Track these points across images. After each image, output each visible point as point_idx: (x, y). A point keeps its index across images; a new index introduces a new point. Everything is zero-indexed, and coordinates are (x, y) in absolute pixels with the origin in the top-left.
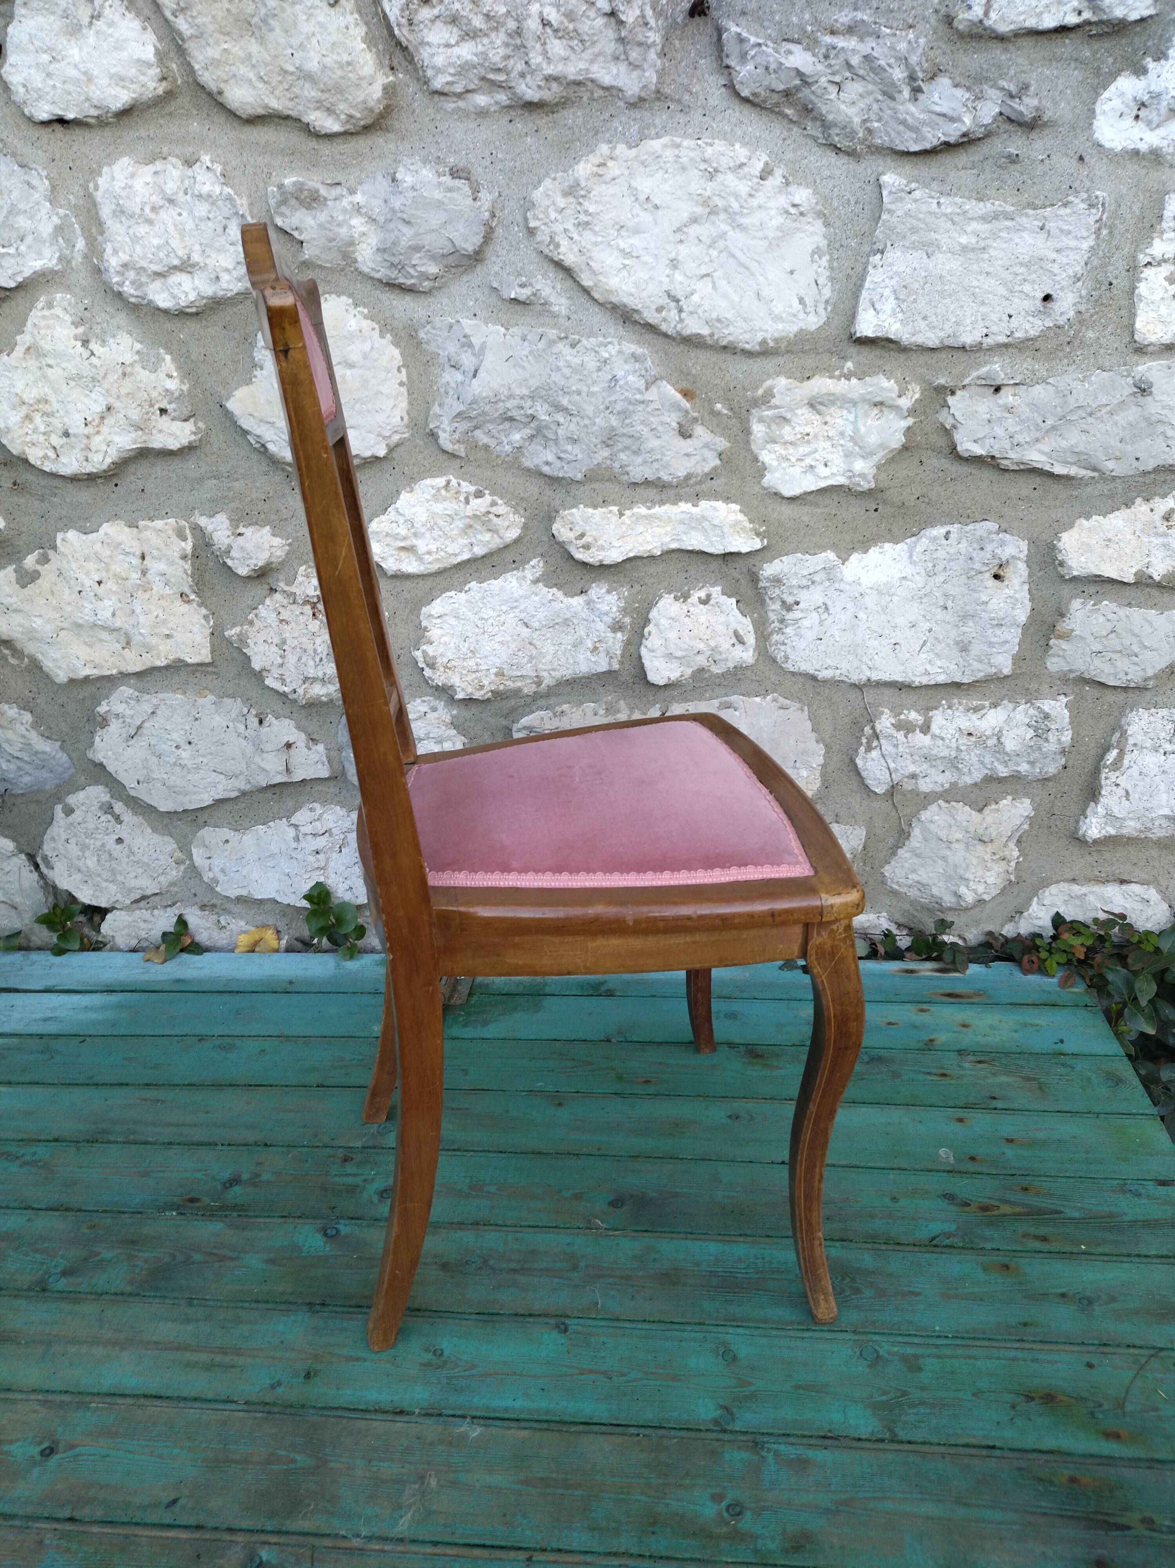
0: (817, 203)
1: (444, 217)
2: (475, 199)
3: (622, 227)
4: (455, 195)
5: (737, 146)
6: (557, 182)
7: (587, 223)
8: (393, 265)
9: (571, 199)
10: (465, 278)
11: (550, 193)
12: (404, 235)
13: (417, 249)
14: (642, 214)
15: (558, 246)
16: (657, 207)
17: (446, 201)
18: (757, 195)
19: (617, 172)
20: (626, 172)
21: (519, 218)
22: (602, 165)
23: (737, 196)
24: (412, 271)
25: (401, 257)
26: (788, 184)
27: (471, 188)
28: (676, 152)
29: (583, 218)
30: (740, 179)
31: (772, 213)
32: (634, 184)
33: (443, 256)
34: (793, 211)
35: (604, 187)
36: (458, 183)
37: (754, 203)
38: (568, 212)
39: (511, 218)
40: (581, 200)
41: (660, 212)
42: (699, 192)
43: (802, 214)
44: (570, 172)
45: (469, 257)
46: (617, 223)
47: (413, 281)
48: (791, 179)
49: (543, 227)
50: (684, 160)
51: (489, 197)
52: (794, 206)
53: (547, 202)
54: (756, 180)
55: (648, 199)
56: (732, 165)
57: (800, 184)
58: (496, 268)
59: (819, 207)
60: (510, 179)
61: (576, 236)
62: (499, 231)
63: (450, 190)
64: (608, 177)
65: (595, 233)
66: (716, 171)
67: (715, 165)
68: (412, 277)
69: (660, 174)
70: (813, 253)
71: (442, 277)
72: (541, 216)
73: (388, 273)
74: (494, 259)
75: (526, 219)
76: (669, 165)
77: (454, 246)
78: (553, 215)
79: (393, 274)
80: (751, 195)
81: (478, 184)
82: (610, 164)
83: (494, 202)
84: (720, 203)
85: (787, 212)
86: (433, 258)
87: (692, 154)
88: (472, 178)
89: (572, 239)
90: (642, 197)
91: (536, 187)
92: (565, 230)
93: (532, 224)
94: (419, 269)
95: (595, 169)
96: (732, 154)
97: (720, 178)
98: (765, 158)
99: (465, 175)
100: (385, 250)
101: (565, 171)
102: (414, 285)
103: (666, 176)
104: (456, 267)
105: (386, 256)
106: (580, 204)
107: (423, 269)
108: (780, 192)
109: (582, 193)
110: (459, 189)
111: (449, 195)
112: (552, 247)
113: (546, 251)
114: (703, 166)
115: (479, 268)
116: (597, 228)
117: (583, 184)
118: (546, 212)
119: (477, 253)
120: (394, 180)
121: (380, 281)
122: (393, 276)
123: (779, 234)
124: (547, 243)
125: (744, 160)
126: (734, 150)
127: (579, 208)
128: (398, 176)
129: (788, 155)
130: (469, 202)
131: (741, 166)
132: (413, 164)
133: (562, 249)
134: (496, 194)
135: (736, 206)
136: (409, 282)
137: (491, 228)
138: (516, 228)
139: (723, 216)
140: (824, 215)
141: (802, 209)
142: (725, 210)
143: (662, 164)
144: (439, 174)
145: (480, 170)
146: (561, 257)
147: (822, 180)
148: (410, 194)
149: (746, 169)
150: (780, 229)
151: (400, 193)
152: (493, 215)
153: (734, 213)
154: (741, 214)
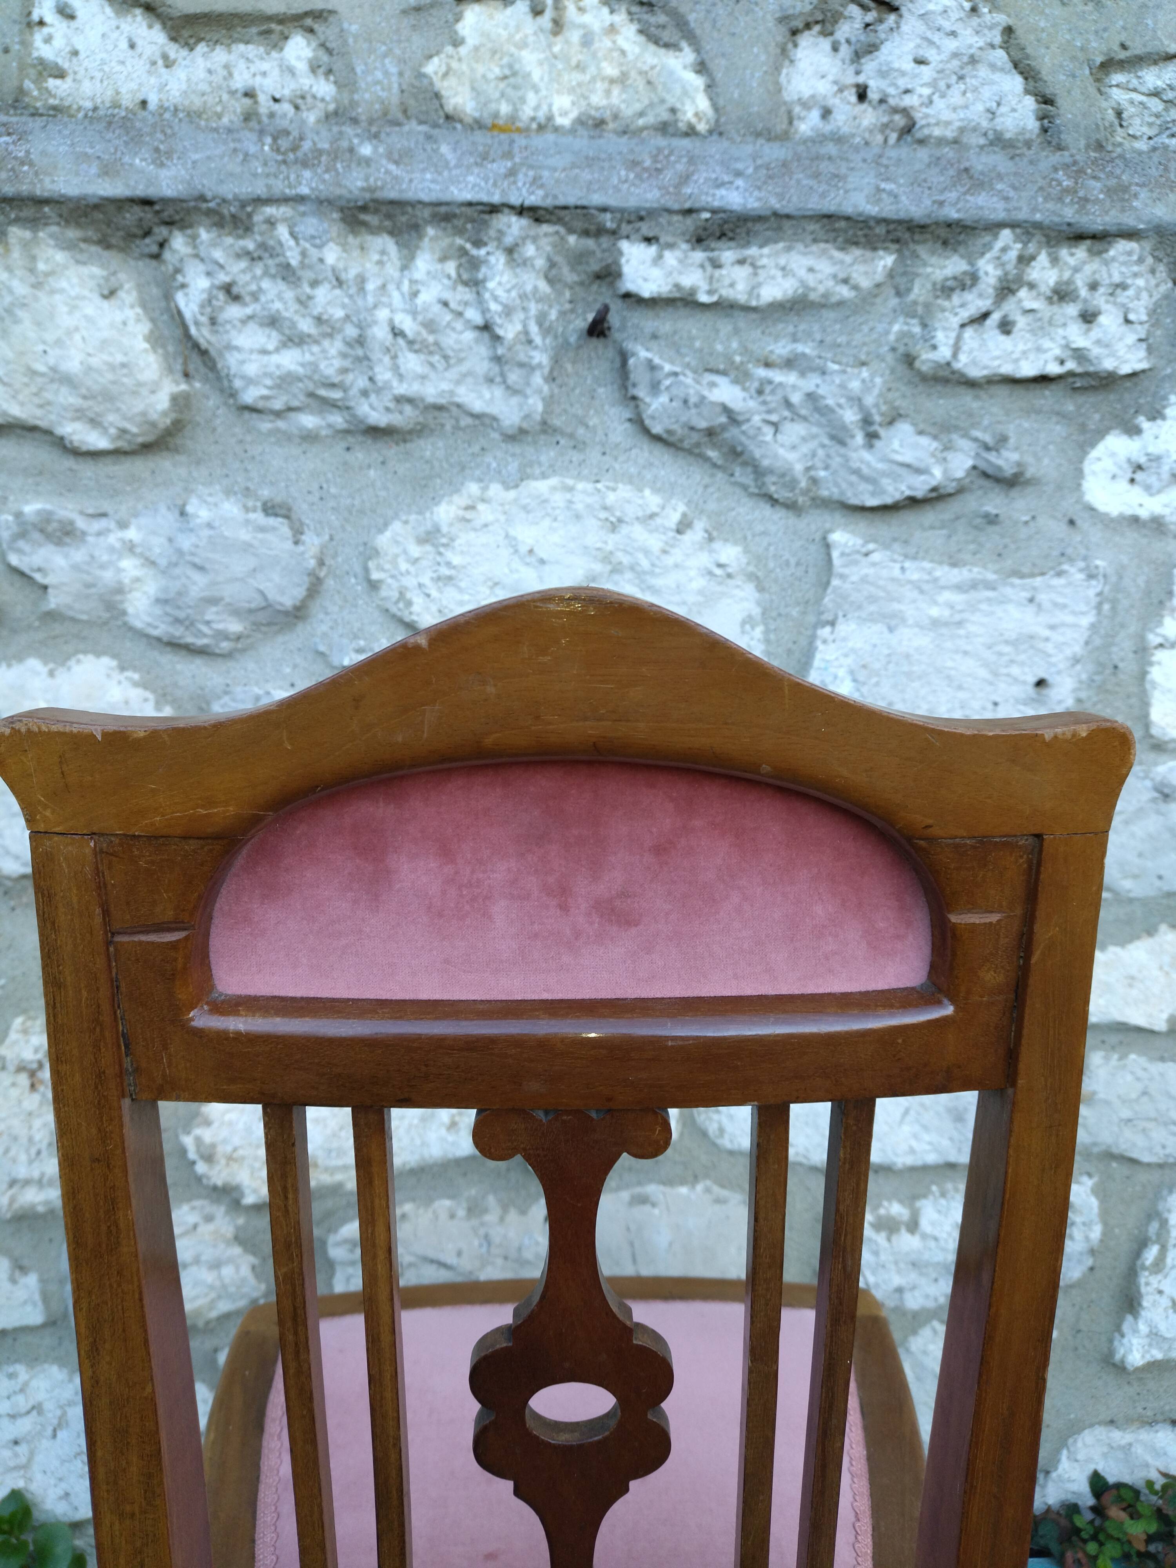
0: (748, 564)
1: (252, 562)
2: (296, 543)
3: (496, 584)
4: (269, 536)
5: (647, 492)
6: (409, 527)
7: (450, 578)
8: (177, 621)
9: (428, 548)
10: (280, 639)
11: (400, 539)
12: (195, 583)
13: (213, 601)
14: (523, 569)
15: (409, 603)
16: (542, 562)
17: (256, 543)
18: (673, 551)
19: (490, 518)
20: (503, 518)
21: (358, 569)
22: (471, 508)
23: (646, 552)
24: (205, 629)
25: (189, 611)
26: (711, 539)
27: (292, 528)
28: (568, 496)
29: (444, 571)
30: (651, 532)
31: (692, 573)
32: (512, 533)
33: (250, 611)
34: (718, 572)
35: (472, 535)
36: (272, 521)
37: (669, 561)
38: (424, 563)
39: (346, 567)
40: (442, 549)
41: (547, 568)
42: (599, 545)
43: (729, 576)
44: (428, 515)
45: (286, 613)
46: (490, 579)
47: (205, 641)
48: (715, 534)
49: (390, 581)
50: (579, 506)
51: (317, 541)
52: (720, 566)
53: (396, 550)
54: (672, 534)
55: (531, 551)
56: (640, 514)
57: (726, 540)
58: (324, 628)
59: (751, 568)
60: (346, 520)
61: (434, 593)
62: (330, 583)
63: (262, 529)
64: (478, 523)
65: (460, 590)
66: (620, 521)
67: (618, 514)
68: (205, 635)
69: (547, 522)
70: (743, 623)
71: (248, 636)
72: (387, 566)
73: (171, 630)
74: (321, 616)
75: (366, 570)
76: (558, 512)
77: (266, 600)
78: (404, 566)
79: (178, 632)
80: (665, 552)
81: (302, 524)
82: (481, 507)
83: (323, 548)
84: (626, 560)
85: (710, 573)
86: (236, 612)
87: (589, 500)
88: (294, 516)
89: (428, 596)
90: (523, 549)
91: (381, 531)
92: (420, 585)
93: (375, 576)
94: (216, 626)
95: (461, 513)
96: (640, 502)
97: (624, 530)
98: (682, 508)
99: (283, 512)
100: (166, 602)
101: (420, 513)
102: (207, 646)
103: (555, 524)
104: (269, 624)
105: (168, 609)
106: (440, 554)
107: (221, 626)
108: (701, 549)
109: (444, 540)
110: (274, 529)
111: (260, 536)
112: (401, 605)
113: (394, 609)
114: (603, 515)
115: (300, 627)
116: (463, 584)
117: (445, 530)
118: (394, 562)
119: (297, 609)
120: (183, 513)
121: (159, 640)
122: (177, 634)
123: (701, 599)
124: (394, 599)
125: (655, 509)
126: (642, 497)
127: (439, 559)
128: (190, 509)
129: (712, 506)
130: (289, 545)
131: (652, 516)
132: (210, 495)
133: (415, 608)
134: (327, 537)
135: (645, 564)
136: (201, 642)
137: (318, 579)
138: (353, 580)
139: (629, 575)
140: (757, 578)
141: (730, 570)
142: (632, 568)
143: (550, 511)
144: (247, 510)
145: (305, 506)
146: (414, 618)
147: (754, 536)
148: (206, 533)
149: (658, 521)
150: (701, 592)
151: (191, 530)
152: (321, 563)
153: (645, 573)
154: (652, 573)
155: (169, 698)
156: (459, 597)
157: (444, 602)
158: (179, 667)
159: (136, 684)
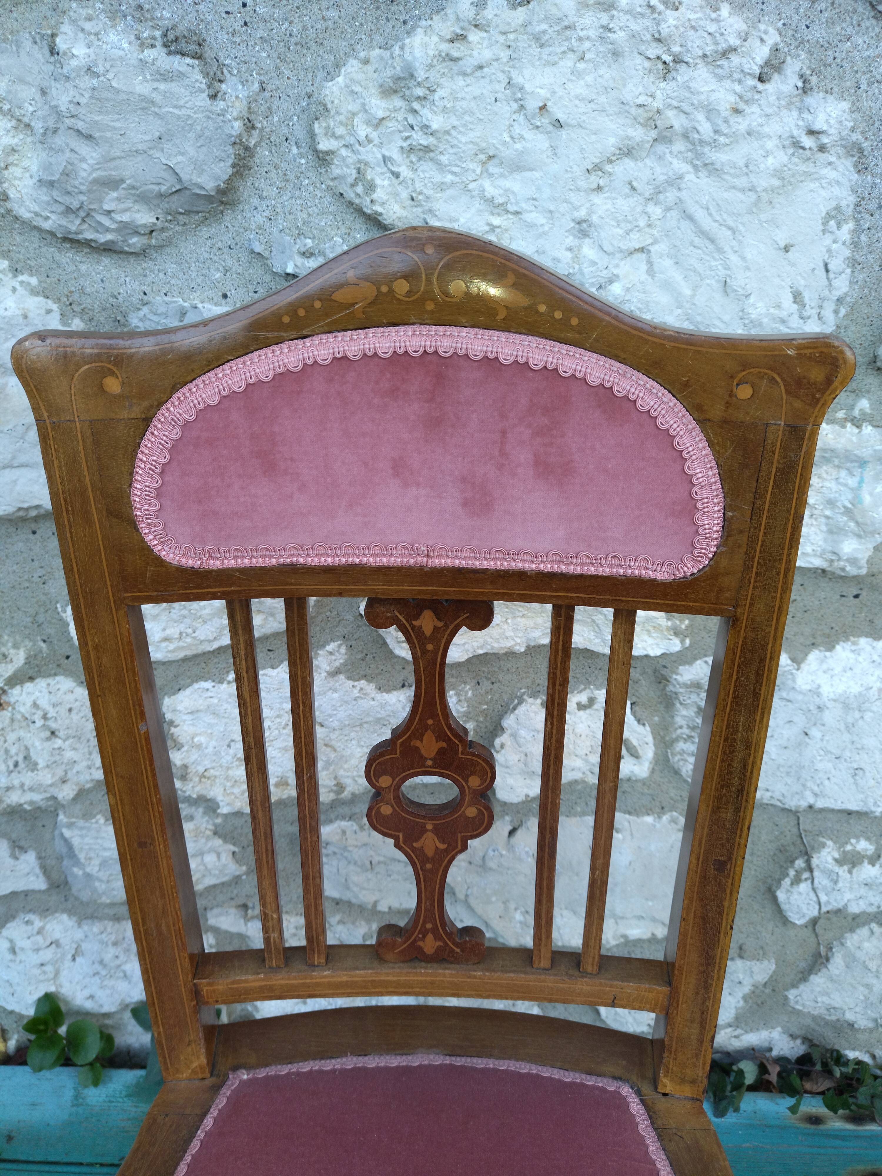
0: (853, 130)
1: (156, 128)
2: (214, 97)
3: (491, 157)
4: (174, 87)
5: (725, 10)
6: (370, 68)
7: (427, 149)
8: (69, 210)
9: (397, 102)
10: (205, 232)
11: (357, 89)
12: (83, 160)
13: (113, 183)
14: (529, 135)
15: (371, 187)
16: (558, 124)
17: (157, 98)
18: (748, 110)
19: (487, 54)
20: (504, 55)
21: (300, 133)
22: (459, 38)
23: (710, 111)
24: (106, 221)
25: (83, 198)
26: (806, 89)
27: (206, 75)
28: (605, 18)
29: (420, 138)
30: (720, 78)
31: (770, 145)
32: (518, 79)
33: (161, 196)
34: (808, 142)
35: (461, 82)
36: (179, 63)
37: (741, 125)
38: (392, 125)
39: (285, 130)
40: (416, 105)
41: (564, 133)
42: (641, 100)
43: (822, 148)
44: (397, 50)
45: (209, 198)
46: (482, 151)
47: (109, 237)
48: (814, 80)
49: (344, 152)
50: (620, 36)
51: (243, 93)
52: (811, 133)
53: (353, 106)
54: (752, 82)
55: (543, 108)
56: (709, 49)
57: (829, 92)
58: (260, 219)
59: (856, 137)
60: (282, 59)
61: (404, 171)
62: (263, 153)
63: (165, 76)
64: (468, 64)
65: (441, 167)
66: (678, 60)
67: (676, 49)
68: (108, 230)
69: (569, 62)
70: (829, 217)
71: (163, 230)
72: (340, 131)
73: (64, 222)
74: (255, 201)
75: (312, 135)
76: (587, 44)
77: (180, 180)
78: (363, 131)
79: (73, 225)
80: (737, 111)
81: (221, 66)
82: (474, 36)
83: (252, 101)
84: (678, 122)
85: (797, 145)
86: (143, 198)
87: (635, 26)
88: (209, 54)
89: (397, 175)
90: (533, 105)
91: (330, 76)
92: (385, 159)
93: (324, 145)
94: (118, 218)
95: (445, 47)
96: (712, 28)
97: (683, 74)
98: (773, 38)
99: (193, 47)
100: (51, 184)
101: (385, 47)
102: (113, 242)
103: (581, 66)
104: (188, 213)
105: (55, 193)
106: (415, 112)
107: (125, 217)
108: (789, 105)
109: (419, 92)
110: (181, 75)
111: (162, 86)
112: (359, 189)
113: (350, 195)
114: (653, 51)
115: (228, 216)
116: (444, 159)
117: (421, 75)
118: (349, 124)
119: (222, 192)
120: (53, 51)
121: (53, 234)
122: (73, 228)
123: (776, 183)
124: (350, 180)
125: (734, 41)
126: (717, 21)
127: (411, 120)
128: (61, 43)
129: (818, 33)
130: (202, 100)
131: (725, 54)
132: (89, 19)
133: (379, 194)
134: (256, 86)
135: (706, 129)
136: (103, 238)
137: (247, 149)
138: (295, 150)
139: (679, 146)
140: (861, 150)
141: (825, 140)
142: (686, 136)
143: (574, 43)
144: (143, 44)
145: (223, 37)
146: (378, 208)
147: (870, 84)
148: (87, 82)
149: (735, 59)
150: (778, 173)
151: (67, 78)
152: (250, 126)
153: (702, 142)
154: (714, 145)
155: (78, 309)
156: (438, 178)
157: (418, 186)
158: (83, 267)
159: (34, 292)
